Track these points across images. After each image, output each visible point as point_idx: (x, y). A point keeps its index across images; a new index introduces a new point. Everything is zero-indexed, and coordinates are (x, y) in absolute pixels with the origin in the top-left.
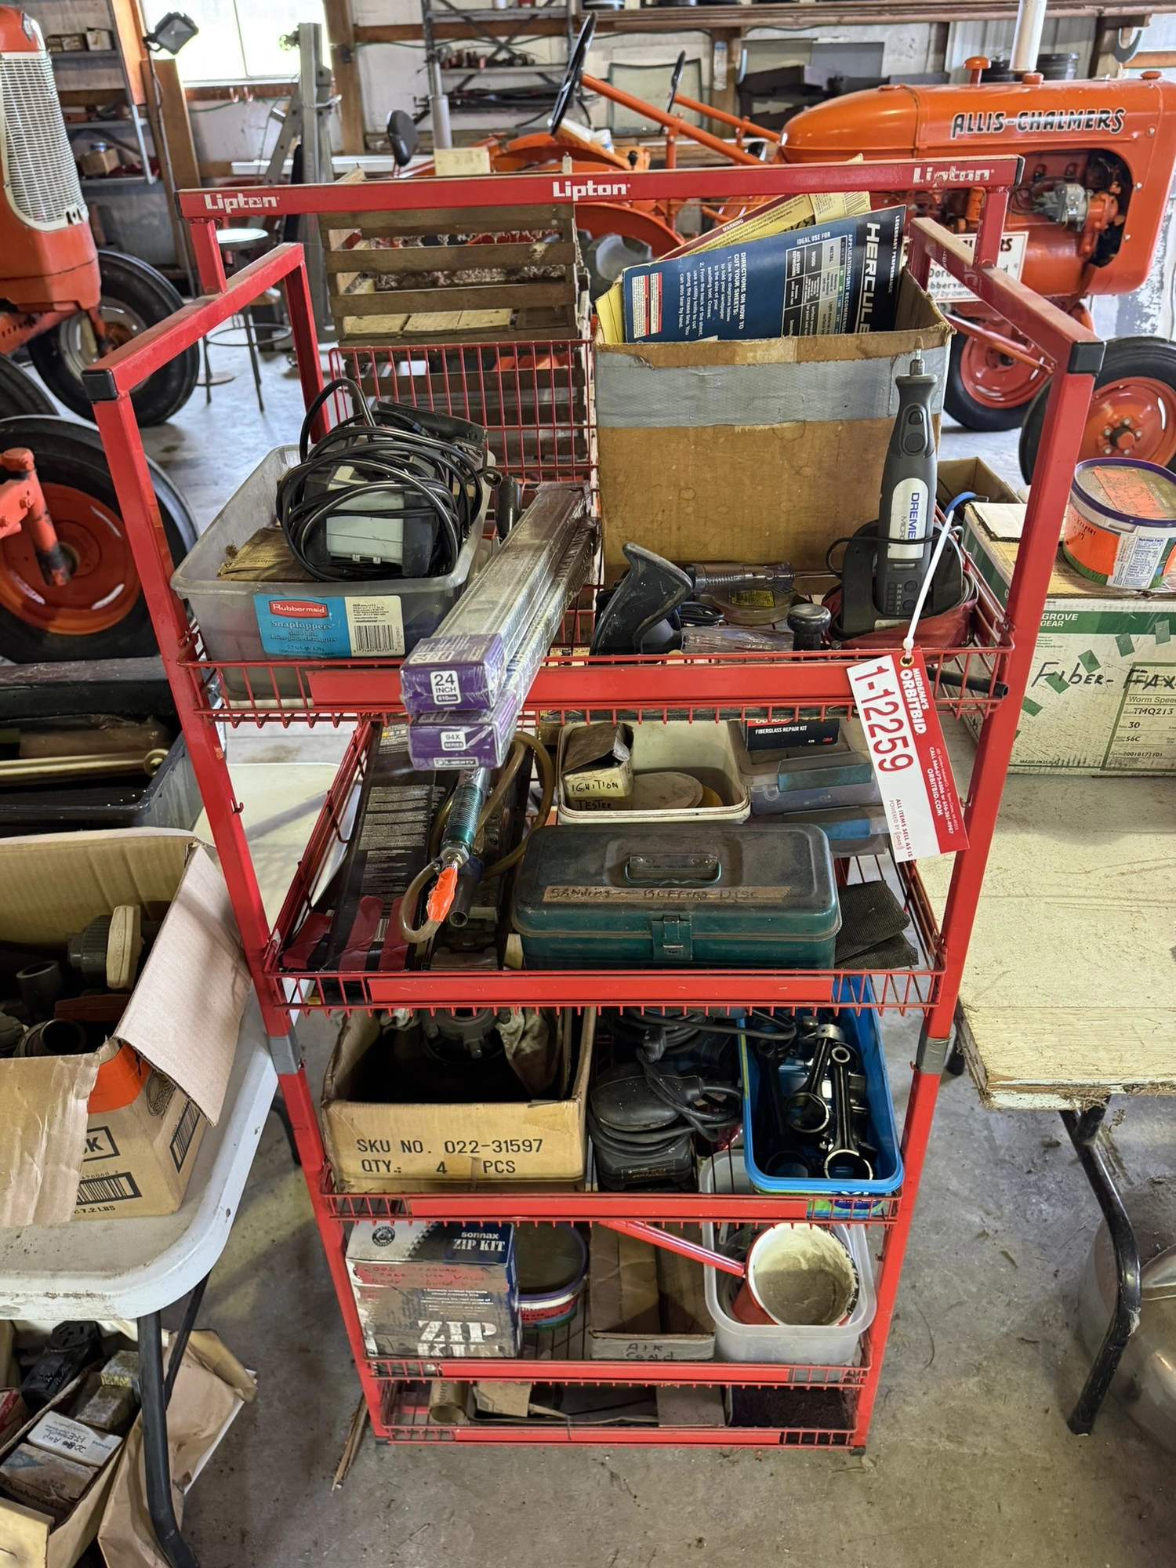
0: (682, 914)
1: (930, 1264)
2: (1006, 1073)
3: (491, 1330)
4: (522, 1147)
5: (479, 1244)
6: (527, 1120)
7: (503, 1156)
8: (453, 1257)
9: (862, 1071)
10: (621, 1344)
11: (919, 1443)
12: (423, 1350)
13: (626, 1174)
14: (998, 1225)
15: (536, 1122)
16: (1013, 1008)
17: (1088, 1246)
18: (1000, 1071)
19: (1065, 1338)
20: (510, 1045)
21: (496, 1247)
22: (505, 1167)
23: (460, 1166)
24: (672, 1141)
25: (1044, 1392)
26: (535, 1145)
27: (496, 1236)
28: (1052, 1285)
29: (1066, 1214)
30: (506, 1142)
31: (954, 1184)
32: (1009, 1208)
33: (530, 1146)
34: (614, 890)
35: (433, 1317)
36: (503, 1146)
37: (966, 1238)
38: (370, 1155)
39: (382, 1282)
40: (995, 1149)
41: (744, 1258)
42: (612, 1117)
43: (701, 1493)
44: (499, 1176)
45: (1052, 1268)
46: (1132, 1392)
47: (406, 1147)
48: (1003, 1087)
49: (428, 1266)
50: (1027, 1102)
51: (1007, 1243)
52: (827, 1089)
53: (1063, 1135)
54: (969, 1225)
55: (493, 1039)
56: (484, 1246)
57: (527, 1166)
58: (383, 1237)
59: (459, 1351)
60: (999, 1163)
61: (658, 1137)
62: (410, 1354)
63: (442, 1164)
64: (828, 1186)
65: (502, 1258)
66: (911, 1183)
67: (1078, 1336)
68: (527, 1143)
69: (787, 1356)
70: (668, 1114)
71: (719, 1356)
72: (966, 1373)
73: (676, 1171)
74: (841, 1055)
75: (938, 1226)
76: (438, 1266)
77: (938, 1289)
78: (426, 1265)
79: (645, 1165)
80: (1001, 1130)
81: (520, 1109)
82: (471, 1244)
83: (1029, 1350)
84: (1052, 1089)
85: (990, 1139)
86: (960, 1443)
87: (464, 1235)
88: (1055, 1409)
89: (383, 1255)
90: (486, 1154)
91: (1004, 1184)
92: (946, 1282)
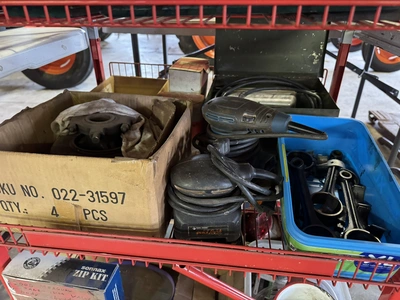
4: (110, 199)
5: (91, 275)
6: (112, 174)
7: (97, 206)
8: (70, 281)
13: (191, 230)
21: (102, 278)
22: (100, 216)
23: (68, 211)
24: (228, 206)
26: (120, 197)
27: (104, 271)
30: (97, 193)
33: (116, 198)
36: (95, 196)
38: (4, 197)
39: (27, 294)
42: (186, 185)
44: (96, 223)
47: (25, 191)
49: (52, 286)
56: (93, 277)
57: (116, 215)
58: (31, 264)
61: (217, 202)
63: (54, 208)
65: (103, 286)
68: (113, 196)
70: (227, 186)
73: (230, 232)
74: (346, 175)
76: (61, 287)
81: (106, 163)
82: (86, 274)
87: (83, 268)
89: (28, 275)
90: (84, 202)
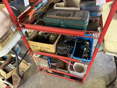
0: (64, 20)
1: (95, 68)
2: (108, 50)
3: (47, 65)
5: (45, 57)
6: (48, 46)
7: (46, 49)
8: (43, 58)
9: (90, 48)
10: (59, 70)
11: (89, 84)
12: (41, 66)
14: (103, 66)
15: (49, 46)
16: (112, 41)
17: (113, 70)
18: (107, 49)
19: (108, 78)
20: (50, 38)
21: (47, 58)
23: (42, 49)
24: (65, 51)
25: (104, 83)
26: (49, 49)
28: (108, 73)
29: (111, 66)
31: (100, 61)
32: (105, 65)
34: (56, 16)
35: (41, 63)
37: (100, 66)
38: (33, 47)
39: (36, 59)
40: (105, 59)
41: (73, 64)
42: (59, 48)
43: (67, 83)
44: (46, 51)
45: (108, 71)
46: (114, 85)
47: (36, 46)
48: (107, 52)
50: (111, 54)
51: (104, 68)
52: (85, 49)
53: (113, 59)
54: (100, 65)
55: (49, 37)
57: (49, 51)
58: (36, 55)
59: (44, 67)
60: (105, 60)
61: (63, 50)
62: (40, 66)
63: (40, 49)
64: (82, 59)
66: (92, 61)
67: (109, 78)
69: (76, 74)
70: (65, 48)
71: (69, 73)
72: (96, 79)
73: (65, 54)
74: (88, 45)
75: (97, 65)
76: (41, 59)
77: (95, 71)
78: (40, 58)
79: (62, 53)
80: (107, 57)
81: (47, 44)
83: (104, 78)
84: (115, 53)
85: (105, 58)
86: (94, 85)
88: (105, 85)
89: (36, 57)
90: (44, 49)
91: (105, 62)
92: (96, 70)
